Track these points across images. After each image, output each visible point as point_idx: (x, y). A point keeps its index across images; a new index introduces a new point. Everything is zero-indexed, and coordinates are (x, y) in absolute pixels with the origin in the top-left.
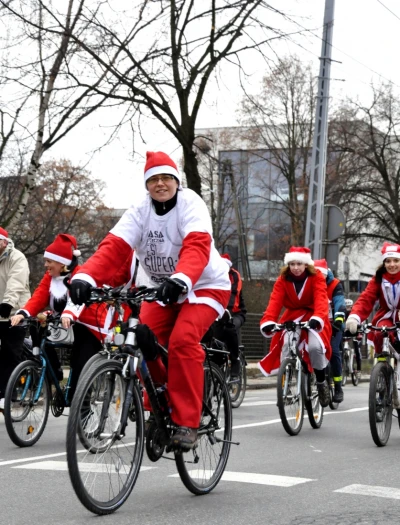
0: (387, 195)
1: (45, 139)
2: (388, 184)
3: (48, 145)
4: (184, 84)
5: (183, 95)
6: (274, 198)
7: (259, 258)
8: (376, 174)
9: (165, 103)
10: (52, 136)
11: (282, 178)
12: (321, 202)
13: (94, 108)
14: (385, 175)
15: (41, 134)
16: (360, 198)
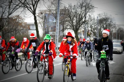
0: (71, 22)
1: (10, 13)
2: (71, 20)
3: (10, 14)
4: (34, 4)
5: (34, 6)
6: (53, 22)
7: (51, 31)
8: (69, 19)
9: (31, 7)
10: (11, 13)
11: (55, 18)
12: (58, 24)
13: (18, 8)
14: (71, 19)
15: (9, 12)
16: (67, 22)
